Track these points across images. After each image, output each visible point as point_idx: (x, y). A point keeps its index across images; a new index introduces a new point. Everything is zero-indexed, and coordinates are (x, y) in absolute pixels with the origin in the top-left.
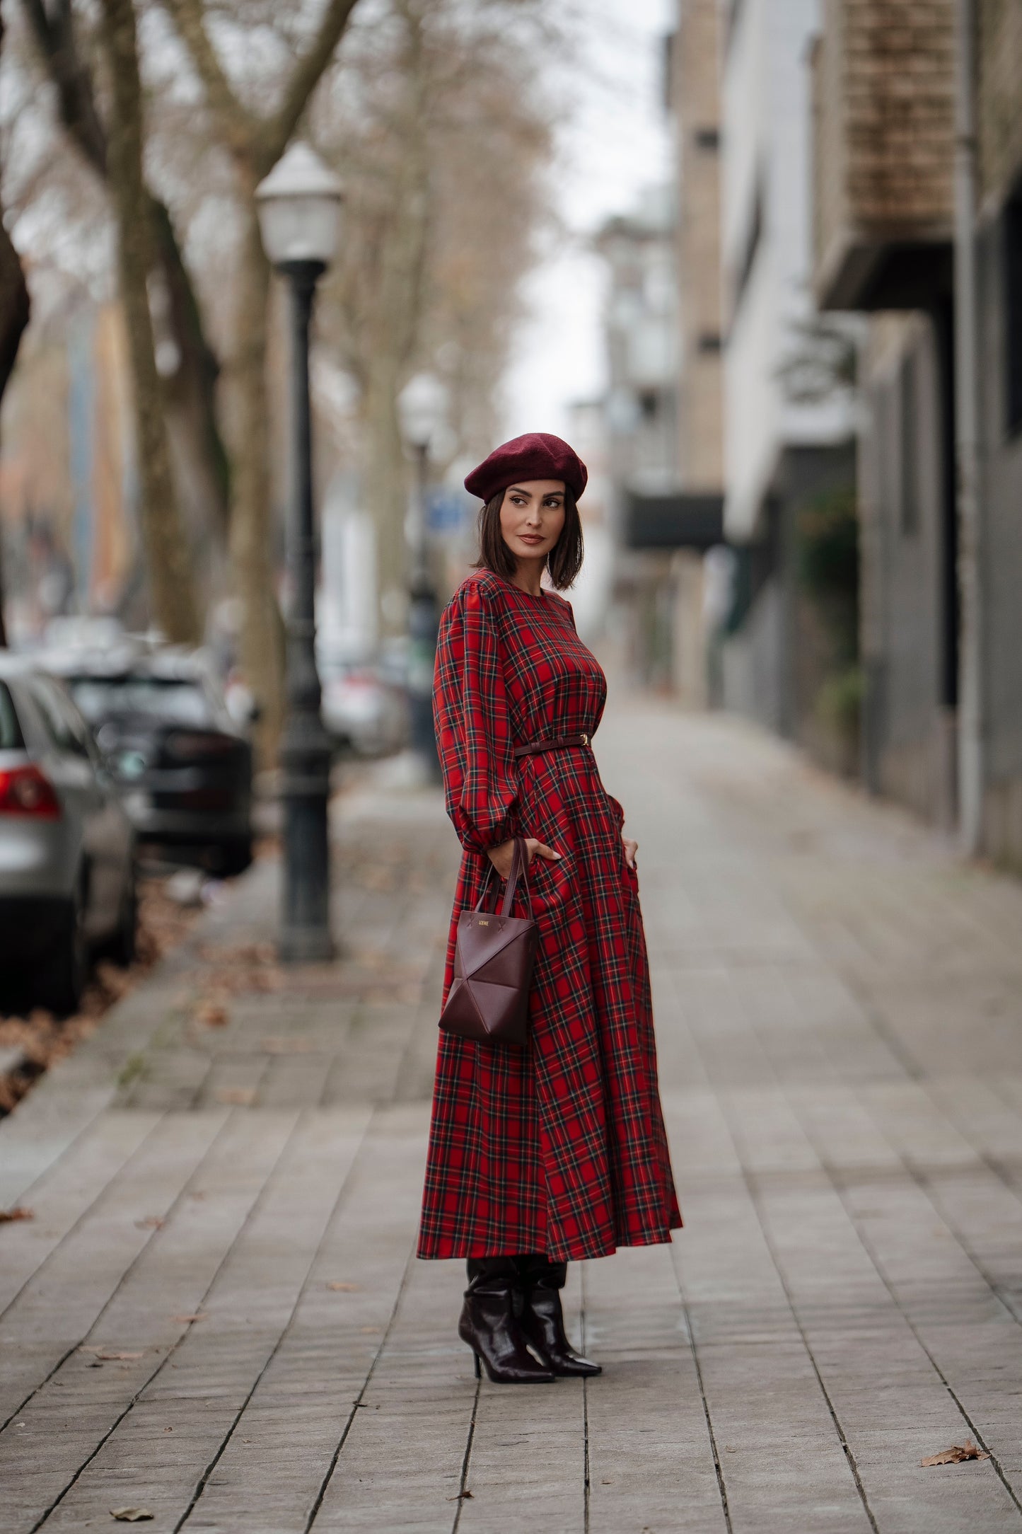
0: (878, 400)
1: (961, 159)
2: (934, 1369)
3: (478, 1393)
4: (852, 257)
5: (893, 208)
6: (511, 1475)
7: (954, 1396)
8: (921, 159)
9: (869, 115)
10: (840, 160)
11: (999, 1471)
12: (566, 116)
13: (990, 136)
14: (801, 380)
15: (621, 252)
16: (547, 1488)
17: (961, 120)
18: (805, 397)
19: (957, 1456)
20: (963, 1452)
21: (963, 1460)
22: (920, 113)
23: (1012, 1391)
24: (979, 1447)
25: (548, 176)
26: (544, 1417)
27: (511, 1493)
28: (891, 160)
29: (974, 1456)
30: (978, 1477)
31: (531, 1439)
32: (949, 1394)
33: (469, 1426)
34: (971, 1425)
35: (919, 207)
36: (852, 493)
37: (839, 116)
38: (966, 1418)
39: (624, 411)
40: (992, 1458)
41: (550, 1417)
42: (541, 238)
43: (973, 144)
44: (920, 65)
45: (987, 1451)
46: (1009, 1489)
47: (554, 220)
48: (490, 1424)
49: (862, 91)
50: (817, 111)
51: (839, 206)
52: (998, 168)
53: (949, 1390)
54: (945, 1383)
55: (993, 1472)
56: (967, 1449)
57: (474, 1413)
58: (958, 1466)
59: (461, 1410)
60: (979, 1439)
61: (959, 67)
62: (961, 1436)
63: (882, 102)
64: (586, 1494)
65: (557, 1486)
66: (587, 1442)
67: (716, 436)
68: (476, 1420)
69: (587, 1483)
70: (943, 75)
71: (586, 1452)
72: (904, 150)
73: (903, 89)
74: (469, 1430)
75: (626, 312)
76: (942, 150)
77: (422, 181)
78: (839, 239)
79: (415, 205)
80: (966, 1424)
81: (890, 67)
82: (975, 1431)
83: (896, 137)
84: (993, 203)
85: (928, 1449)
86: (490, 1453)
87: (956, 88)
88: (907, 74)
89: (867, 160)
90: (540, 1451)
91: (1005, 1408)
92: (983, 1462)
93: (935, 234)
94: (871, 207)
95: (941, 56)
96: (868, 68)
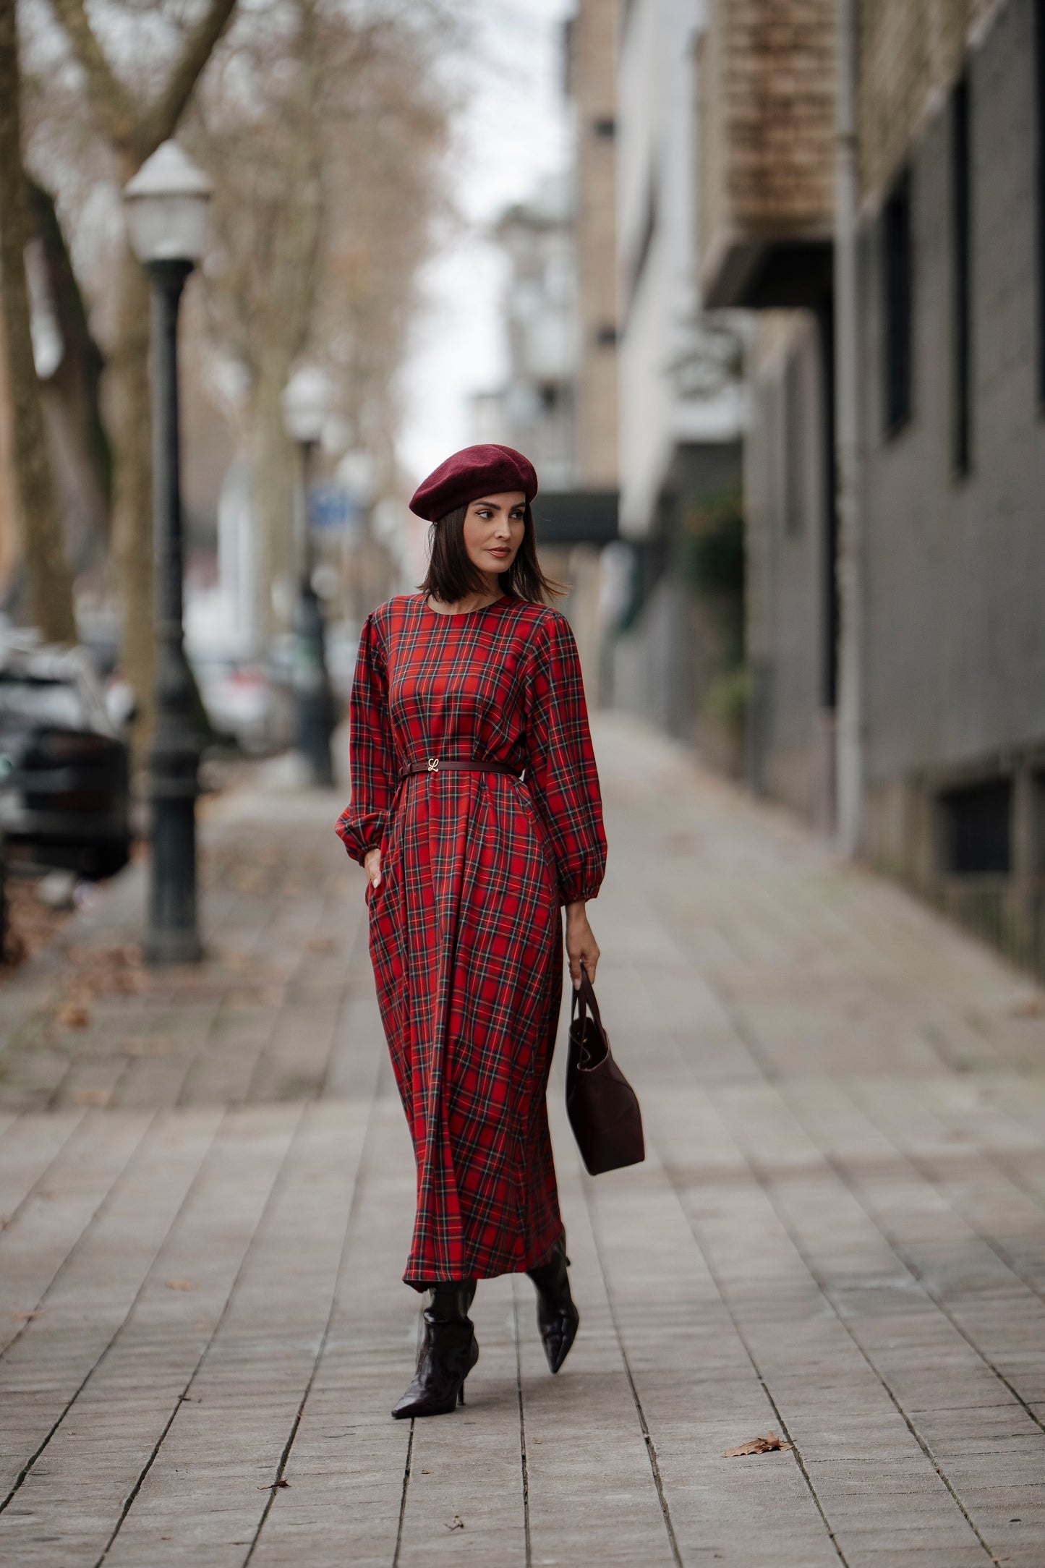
0: (764, 398)
1: (842, 157)
2: (751, 1364)
3: (309, 1387)
4: (733, 255)
5: (772, 205)
6: (334, 1466)
7: (766, 1390)
8: (802, 157)
9: (749, 113)
10: (723, 157)
11: (799, 1461)
12: (462, 106)
13: (870, 135)
14: (694, 375)
15: (521, 242)
16: (368, 1478)
17: (842, 119)
18: (697, 394)
19: (760, 1447)
20: (766, 1443)
21: (766, 1451)
22: (801, 110)
23: (824, 1385)
24: (783, 1438)
25: (444, 165)
26: (373, 1410)
27: (332, 1482)
28: (770, 158)
29: (776, 1447)
30: (780, 1467)
31: (358, 1431)
32: (761, 1388)
33: (294, 1419)
34: (779, 1418)
35: (800, 205)
36: (738, 493)
37: (722, 113)
38: (776, 1411)
39: (523, 403)
40: (795, 1449)
41: (379, 1410)
42: (438, 228)
43: (854, 142)
44: (801, 62)
45: (790, 1442)
46: (807, 1478)
47: (450, 209)
48: (319, 1417)
49: (743, 88)
50: (701, 108)
51: (721, 205)
52: (880, 167)
53: (763, 1384)
54: (760, 1378)
55: (794, 1463)
56: (770, 1440)
57: (302, 1407)
58: (762, 1457)
59: (286, 1404)
60: (785, 1431)
61: (840, 64)
62: (768, 1428)
63: (763, 99)
64: (405, 1483)
65: (379, 1476)
66: (412, 1434)
67: (612, 430)
68: (303, 1413)
69: (407, 1473)
70: (824, 73)
71: (410, 1443)
72: (784, 148)
73: (784, 86)
74: (293, 1423)
75: (527, 303)
76: (822, 148)
77: (316, 169)
78: (722, 236)
79: (308, 193)
80: (775, 1416)
81: (771, 64)
82: (782, 1423)
83: (777, 135)
84: (873, 202)
85: (734, 1440)
86: (316, 1444)
87: (837, 85)
88: (788, 72)
89: (747, 158)
90: (365, 1443)
91: (814, 1402)
92: (786, 1453)
93: (815, 232)
94: (751, 205)
95: (822, 53)
96: (750, 65)
